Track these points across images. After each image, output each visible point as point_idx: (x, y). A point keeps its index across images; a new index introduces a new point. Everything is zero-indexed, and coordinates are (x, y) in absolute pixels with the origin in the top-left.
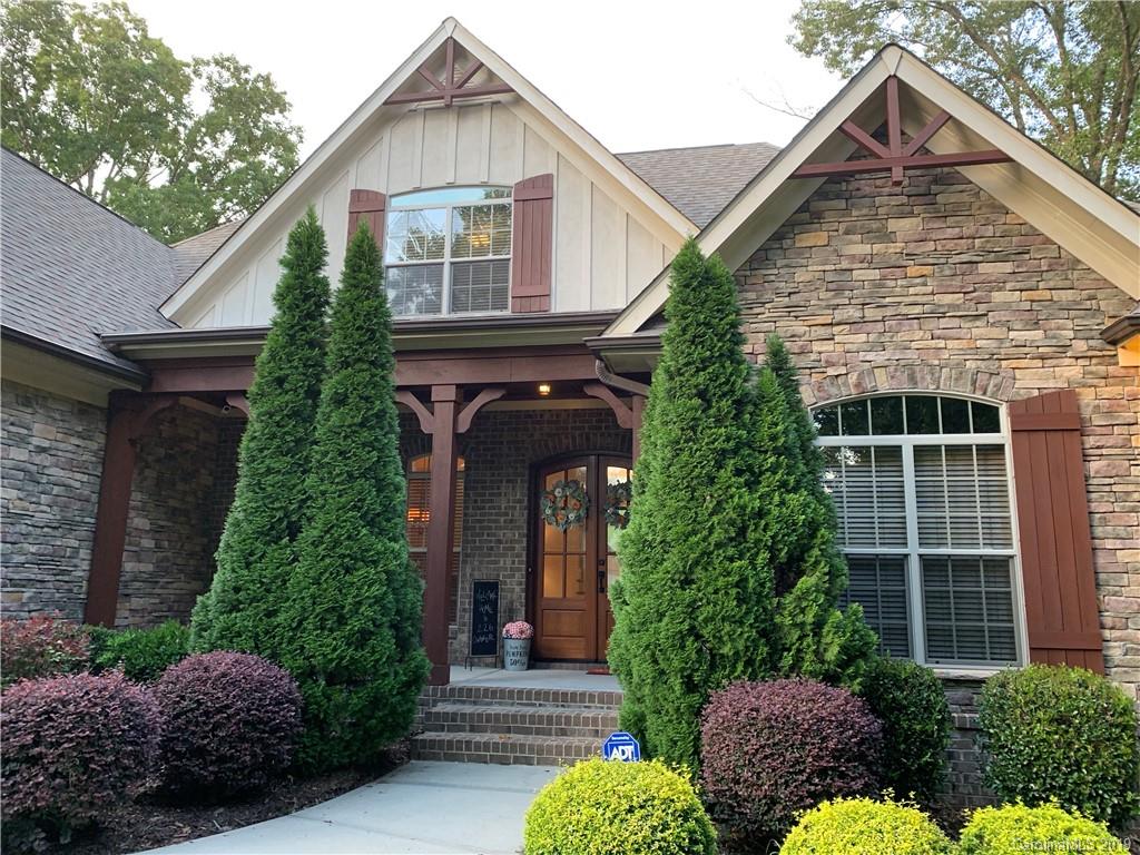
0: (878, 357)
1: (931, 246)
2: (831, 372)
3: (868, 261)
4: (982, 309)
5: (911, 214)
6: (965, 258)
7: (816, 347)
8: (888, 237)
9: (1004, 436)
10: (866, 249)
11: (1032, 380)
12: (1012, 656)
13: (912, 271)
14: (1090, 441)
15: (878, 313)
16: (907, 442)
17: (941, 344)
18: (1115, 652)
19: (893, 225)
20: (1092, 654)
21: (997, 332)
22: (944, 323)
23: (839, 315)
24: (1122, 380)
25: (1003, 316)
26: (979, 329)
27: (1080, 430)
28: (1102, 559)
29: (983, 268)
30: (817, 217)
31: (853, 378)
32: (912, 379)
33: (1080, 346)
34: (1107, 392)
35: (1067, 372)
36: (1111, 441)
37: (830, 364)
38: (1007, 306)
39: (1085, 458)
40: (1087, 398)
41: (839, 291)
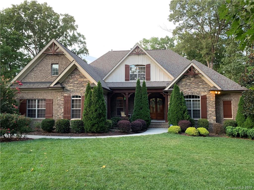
0: (189, 92)
1: (194, 81)
2: (185, 93)
3: (189, 82)
4: (199, 87)
5: (193, 78)
6: (197, 82)
7: (184, 90)
8: (191, 80)
9: (200, 99)
10: (188, 81)
11: (203, 94)
12: (200, 118)
13: (193, 83)
14: (207, 100)
15: (190, 87)
16: (192, 99)
17: (195, 90)
18: (208, 117)
19: (191, 79)
20: (206, 117)
21: (200, 90)
22: (195, 88)
23: (186, 87)
24: (210, 94)
25: (201, 88)
26: (198, 89)
27: (206, 99)
28: (207, 110)
29: (199, 83)
30: (184, 78)
31: (187, 93)
32: (192, 94)
33: (207, 91)
34: (209, 95)
35: (206, 93)
36: (209, 100)
37: (185, 92)
38: (201, 87)
39: (207, 101)
40: (207, 96)
41: (186, 85)
